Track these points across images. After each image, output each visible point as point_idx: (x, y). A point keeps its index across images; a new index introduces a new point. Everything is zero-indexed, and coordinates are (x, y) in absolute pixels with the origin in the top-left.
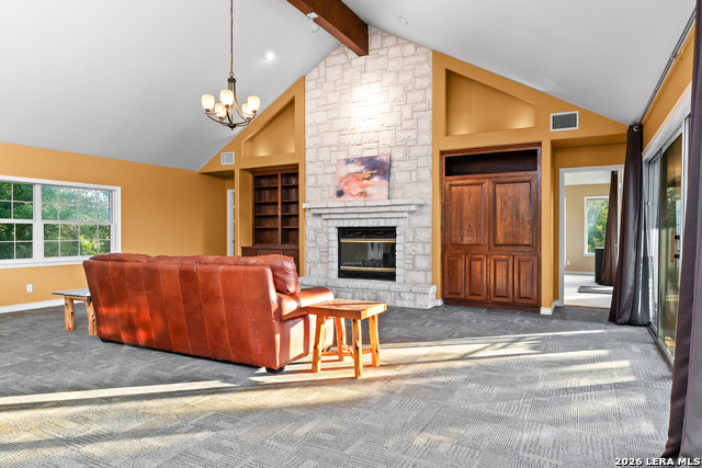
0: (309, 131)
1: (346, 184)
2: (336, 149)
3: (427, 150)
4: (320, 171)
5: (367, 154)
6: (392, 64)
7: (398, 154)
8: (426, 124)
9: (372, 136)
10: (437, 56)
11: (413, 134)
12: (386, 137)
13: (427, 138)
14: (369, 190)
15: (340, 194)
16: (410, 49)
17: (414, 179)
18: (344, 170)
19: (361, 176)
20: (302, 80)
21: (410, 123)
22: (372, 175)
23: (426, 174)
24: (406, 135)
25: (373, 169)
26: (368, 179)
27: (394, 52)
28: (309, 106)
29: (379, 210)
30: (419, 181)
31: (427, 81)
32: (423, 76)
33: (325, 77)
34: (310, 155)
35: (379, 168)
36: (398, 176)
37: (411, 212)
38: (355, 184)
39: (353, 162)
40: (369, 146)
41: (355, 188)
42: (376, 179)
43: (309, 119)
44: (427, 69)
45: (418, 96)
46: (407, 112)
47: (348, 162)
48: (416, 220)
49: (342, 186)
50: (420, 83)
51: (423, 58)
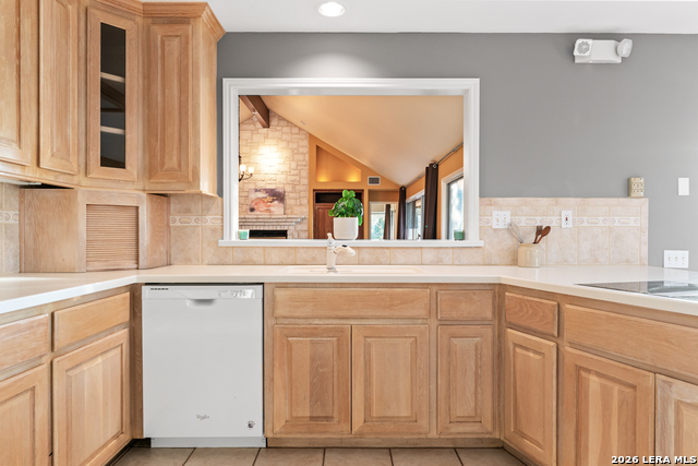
1: (256, 204)
2: (248, 182)
3: (306, 188)
5: (268, 187)
6: (284, 137)
7: (288, 189)
8: (305, 173)
9: (272, 176)
10: (311, 137)
11: (297, 178)
12: (281, 178)
13: (305, 181)
14: (272, 209)
15: (252, 210)
16: (295, 130)
17: (298, 203)
18: (254, 196)
19: (266, 200)
21: (296, 172)
22: (273, 200)
23: (305, 201)
24: (293, 178)
25: (274, 196)
26: (271, 202)
27: (285, 129)
29: (278, 220)
30: (301, 205)
31: (306, 150)
32: (303, 147)
35: (277, 196)
36: (289, 201)
37: (297, 222)
38: (262, 204)
39: (260, 191)
40: (270, 182)
41: (262, 207)
42: (276, 202)
44: (306, 143)
45: (301, 157)
46: (294, 165)
47: (256, 191)
48: (299, 227)
49: (253, 205)
50: (301, 150)
51: (303, 137)
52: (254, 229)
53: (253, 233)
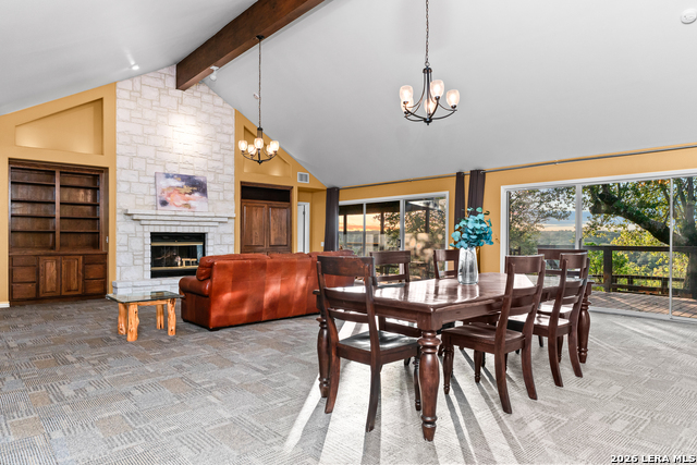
0: (120, 138)
1: (169, 196)
2: (152, 162)
3: (231, 179)
4: (135, 179)
5: (190, 173)
6: (205, 107)
7: (209, 178)
8: (230, 160)
9: (188, 158)
10: (238, 115)
11: (220, 165)
12: (200, 162)
13: (231, 170)
14: (192, 203)
15: (164, 203)
16: (219, 101)
17: (221, 198)
18: (164, 183)
19: (183, 191)
20: (113, 86)
21: (219, 157)
22: (193, 191)
23: (231, 196)
24: (216, 164)
25: (193, 186)
26: (190, 194)
27: (206, 98)
28: (121, 114)
29: (201, 219)
30: (225, 200)
32: (228, 125)
33: (140, 92)
34: (121, 162)
35: (197, 186)
36: (211, 194)
37: (220, 223)
38: (178, 196)
39: (172, 177)
40: (184, 166)
41: (178, 200)
42: (197, 195)
43: (120, 127)
44: (231, 120)
45: (225, 138)
46: (216, 148)
47: (168, 176)
48: (222, 228)
49: (165, 197)
50: (226, 129)
51: (229, 112)
53: (155, 236)
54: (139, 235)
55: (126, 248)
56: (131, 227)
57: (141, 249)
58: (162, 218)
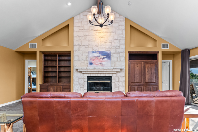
0: (75, 39)
1: (93, 60)
2: (88, 47)
3: (123, 50)
4: (80, 55)
5: (101, 50)
7: (113, 51)
8: (123, 42)
9: (102, 43)
10: (127, 19)
11: (118, 45)
12: (108, 44)
13: (123, 47)
14: (103, 63)
15: (91, 64)
16: (117, 15)
17: (119, 60)
18: (91, 55)
19: (99, 58)
20: (72, 18)
21: (117, 41)
22: (104, 58)
23: (123, 59)
24: (116, 45)
25: (104, 55)
26: (103, 59)
28: (76, 29)
29: (107, 70)
30: (120, 61)
31: (124, 28)
32: (122, 25)
33: (83, 19)
34: (76, 48)
35: (107, 56)
36: (112, 58)
37: (117, 72)
38: (97, 60)
39: (95, 52)
40: (101, 47)
41: (97, 62)
42: (106, 59)
43: (75, 34)
44: (123, 23)
45: (120, 32)
46: (116, 37)
47: (93, 52)
48: (119, 74)
49: (91, 61)
50: (121, 27)
51: (122, 19)
52: (89, 75)
53: (89, 78)
54: (82, 77)
55: (77, 83)
56: (79, 74)
57: (83, 83)
58: (90, 70)
